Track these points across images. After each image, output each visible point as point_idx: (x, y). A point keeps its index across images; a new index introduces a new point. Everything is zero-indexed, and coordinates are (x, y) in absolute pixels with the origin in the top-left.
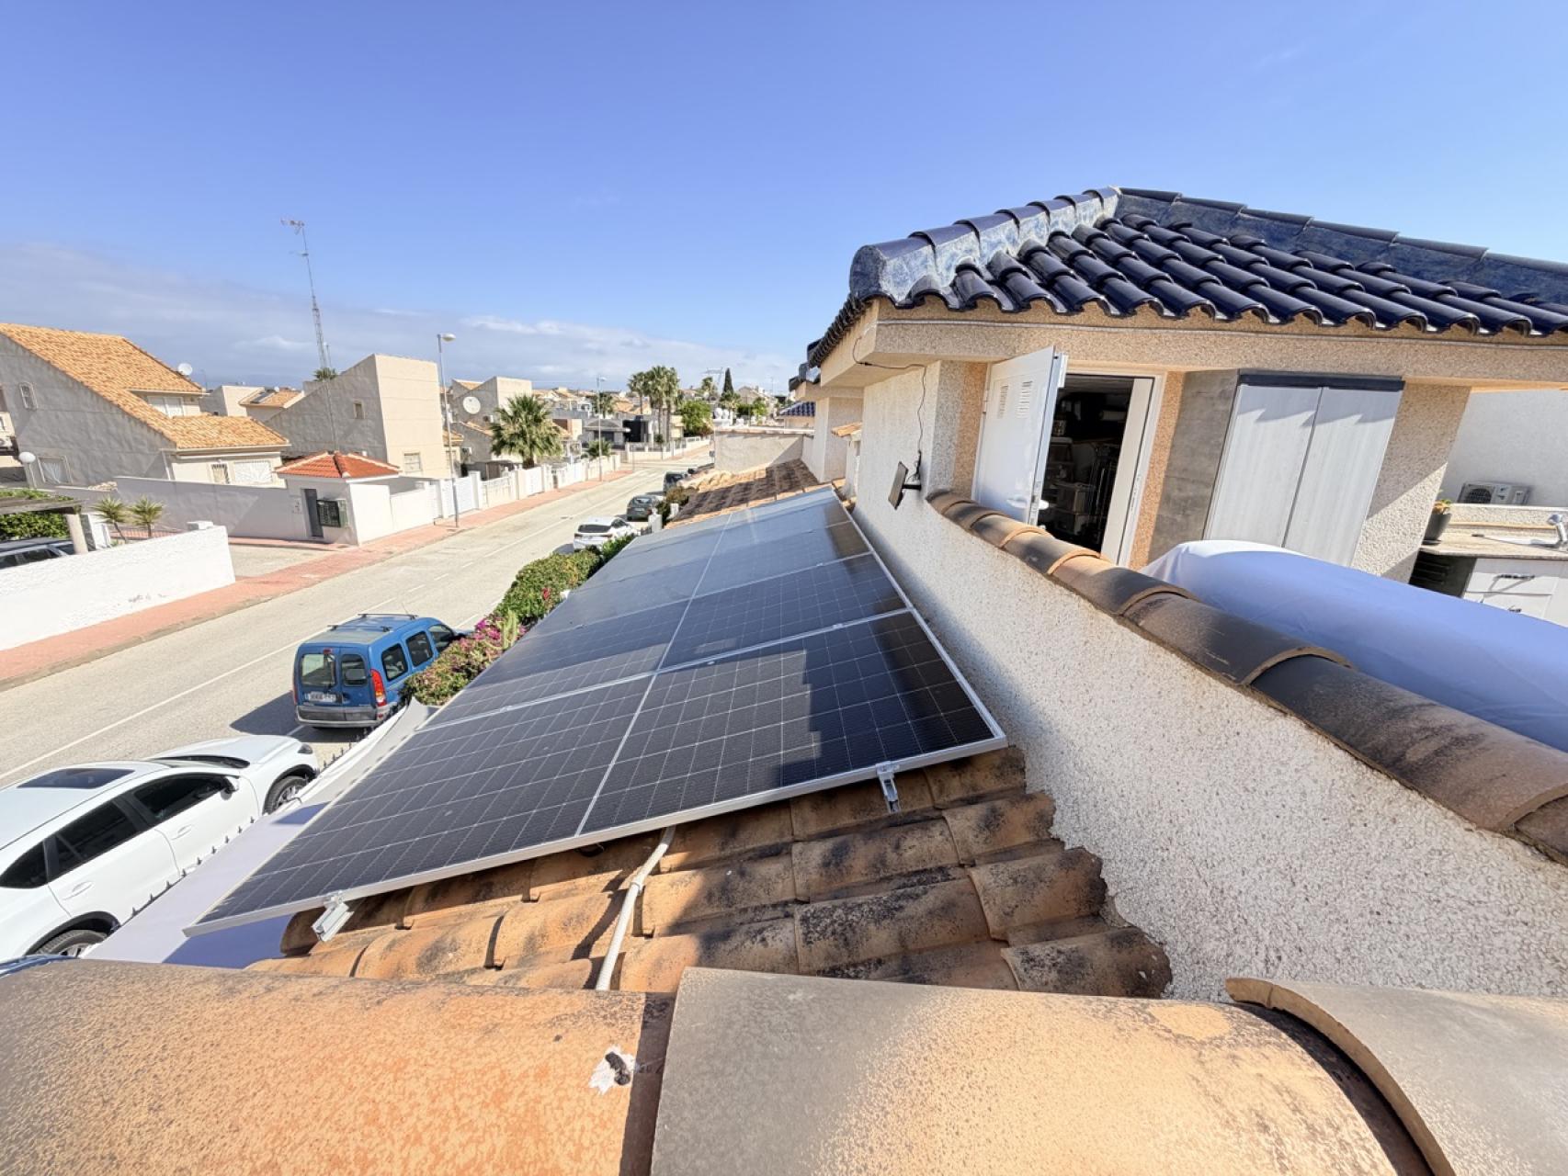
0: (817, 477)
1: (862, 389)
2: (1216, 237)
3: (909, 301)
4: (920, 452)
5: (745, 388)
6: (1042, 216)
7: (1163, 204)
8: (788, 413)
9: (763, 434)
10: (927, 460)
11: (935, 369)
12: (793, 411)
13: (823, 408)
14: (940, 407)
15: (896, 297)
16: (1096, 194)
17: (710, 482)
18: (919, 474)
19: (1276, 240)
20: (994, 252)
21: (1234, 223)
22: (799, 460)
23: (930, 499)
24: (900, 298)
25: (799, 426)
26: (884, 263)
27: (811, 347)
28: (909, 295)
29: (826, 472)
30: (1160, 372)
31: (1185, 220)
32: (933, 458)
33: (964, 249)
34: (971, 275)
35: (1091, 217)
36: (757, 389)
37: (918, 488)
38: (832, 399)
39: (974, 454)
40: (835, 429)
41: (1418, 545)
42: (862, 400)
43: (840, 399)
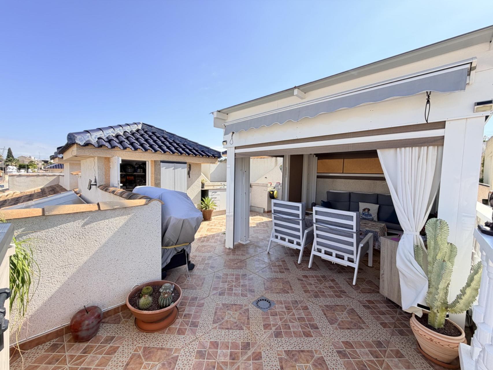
0: (67, 189)
1: (80, 161)
2: (160, 136)
3: (85, 145)
4: (95, 177)
5: (22, 156)
6: (121, 128)
7: (151, 128)
8: (51, 168)
9: (38, 176)
10: (97, 178)
11: (96, 158)
12: (53, 167)
13: (67, 166)
14: (98, 167)
15: (81, 144)
16: (135, 124)
17: (7, 196)
18: (95, 182)
19: (170, 137)
20: (108, 135)
21: (163, 133)
22: (58, 184)
23: (98, 187)
24: (82, 143)
25: (57, 172)
26: (76, 137)
27: (58, 148)
28: (85, 143)
29: (70, 187)
30: (149, 160)
31: (155, 131)
32: (98, 178)
33: (99, 134)
34: (101, 140)
35: (135, 128)
36: (30, 157)
37: (96, 185)
38: (70, 164)
39: (110, 176)
40: (72, 173)
41: (201, 189)
42: (80, 164)
43: (74, 163)
